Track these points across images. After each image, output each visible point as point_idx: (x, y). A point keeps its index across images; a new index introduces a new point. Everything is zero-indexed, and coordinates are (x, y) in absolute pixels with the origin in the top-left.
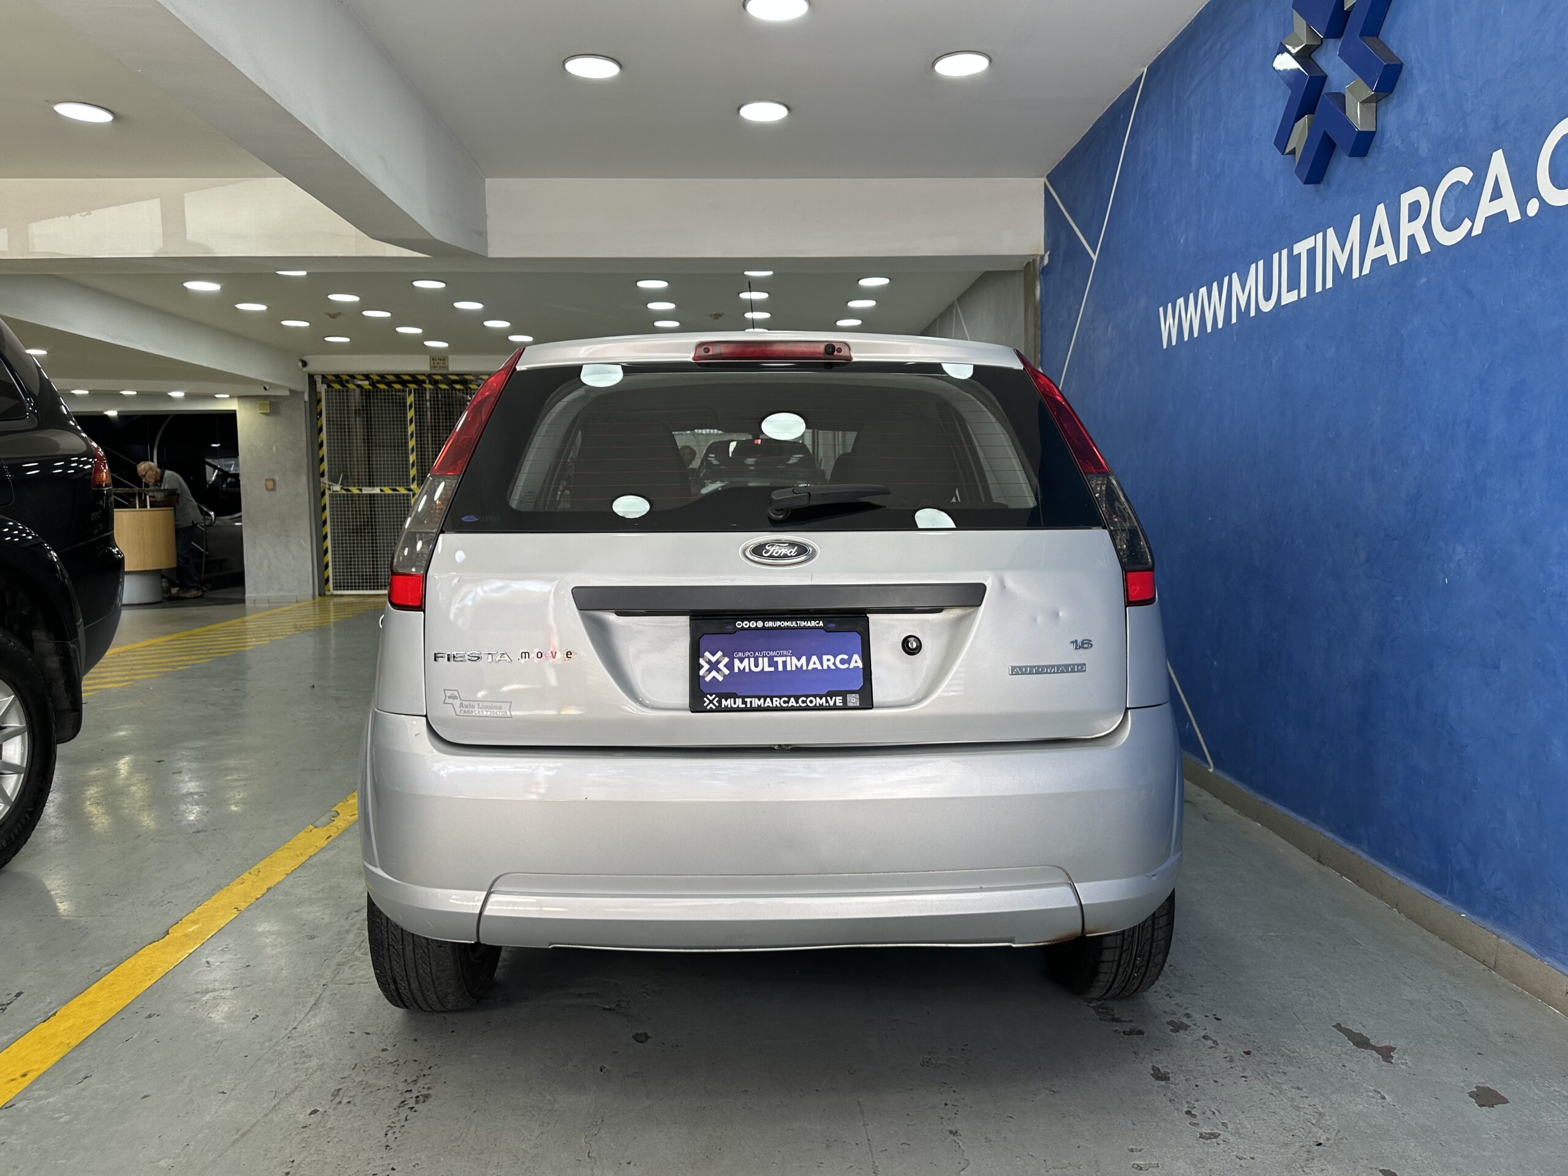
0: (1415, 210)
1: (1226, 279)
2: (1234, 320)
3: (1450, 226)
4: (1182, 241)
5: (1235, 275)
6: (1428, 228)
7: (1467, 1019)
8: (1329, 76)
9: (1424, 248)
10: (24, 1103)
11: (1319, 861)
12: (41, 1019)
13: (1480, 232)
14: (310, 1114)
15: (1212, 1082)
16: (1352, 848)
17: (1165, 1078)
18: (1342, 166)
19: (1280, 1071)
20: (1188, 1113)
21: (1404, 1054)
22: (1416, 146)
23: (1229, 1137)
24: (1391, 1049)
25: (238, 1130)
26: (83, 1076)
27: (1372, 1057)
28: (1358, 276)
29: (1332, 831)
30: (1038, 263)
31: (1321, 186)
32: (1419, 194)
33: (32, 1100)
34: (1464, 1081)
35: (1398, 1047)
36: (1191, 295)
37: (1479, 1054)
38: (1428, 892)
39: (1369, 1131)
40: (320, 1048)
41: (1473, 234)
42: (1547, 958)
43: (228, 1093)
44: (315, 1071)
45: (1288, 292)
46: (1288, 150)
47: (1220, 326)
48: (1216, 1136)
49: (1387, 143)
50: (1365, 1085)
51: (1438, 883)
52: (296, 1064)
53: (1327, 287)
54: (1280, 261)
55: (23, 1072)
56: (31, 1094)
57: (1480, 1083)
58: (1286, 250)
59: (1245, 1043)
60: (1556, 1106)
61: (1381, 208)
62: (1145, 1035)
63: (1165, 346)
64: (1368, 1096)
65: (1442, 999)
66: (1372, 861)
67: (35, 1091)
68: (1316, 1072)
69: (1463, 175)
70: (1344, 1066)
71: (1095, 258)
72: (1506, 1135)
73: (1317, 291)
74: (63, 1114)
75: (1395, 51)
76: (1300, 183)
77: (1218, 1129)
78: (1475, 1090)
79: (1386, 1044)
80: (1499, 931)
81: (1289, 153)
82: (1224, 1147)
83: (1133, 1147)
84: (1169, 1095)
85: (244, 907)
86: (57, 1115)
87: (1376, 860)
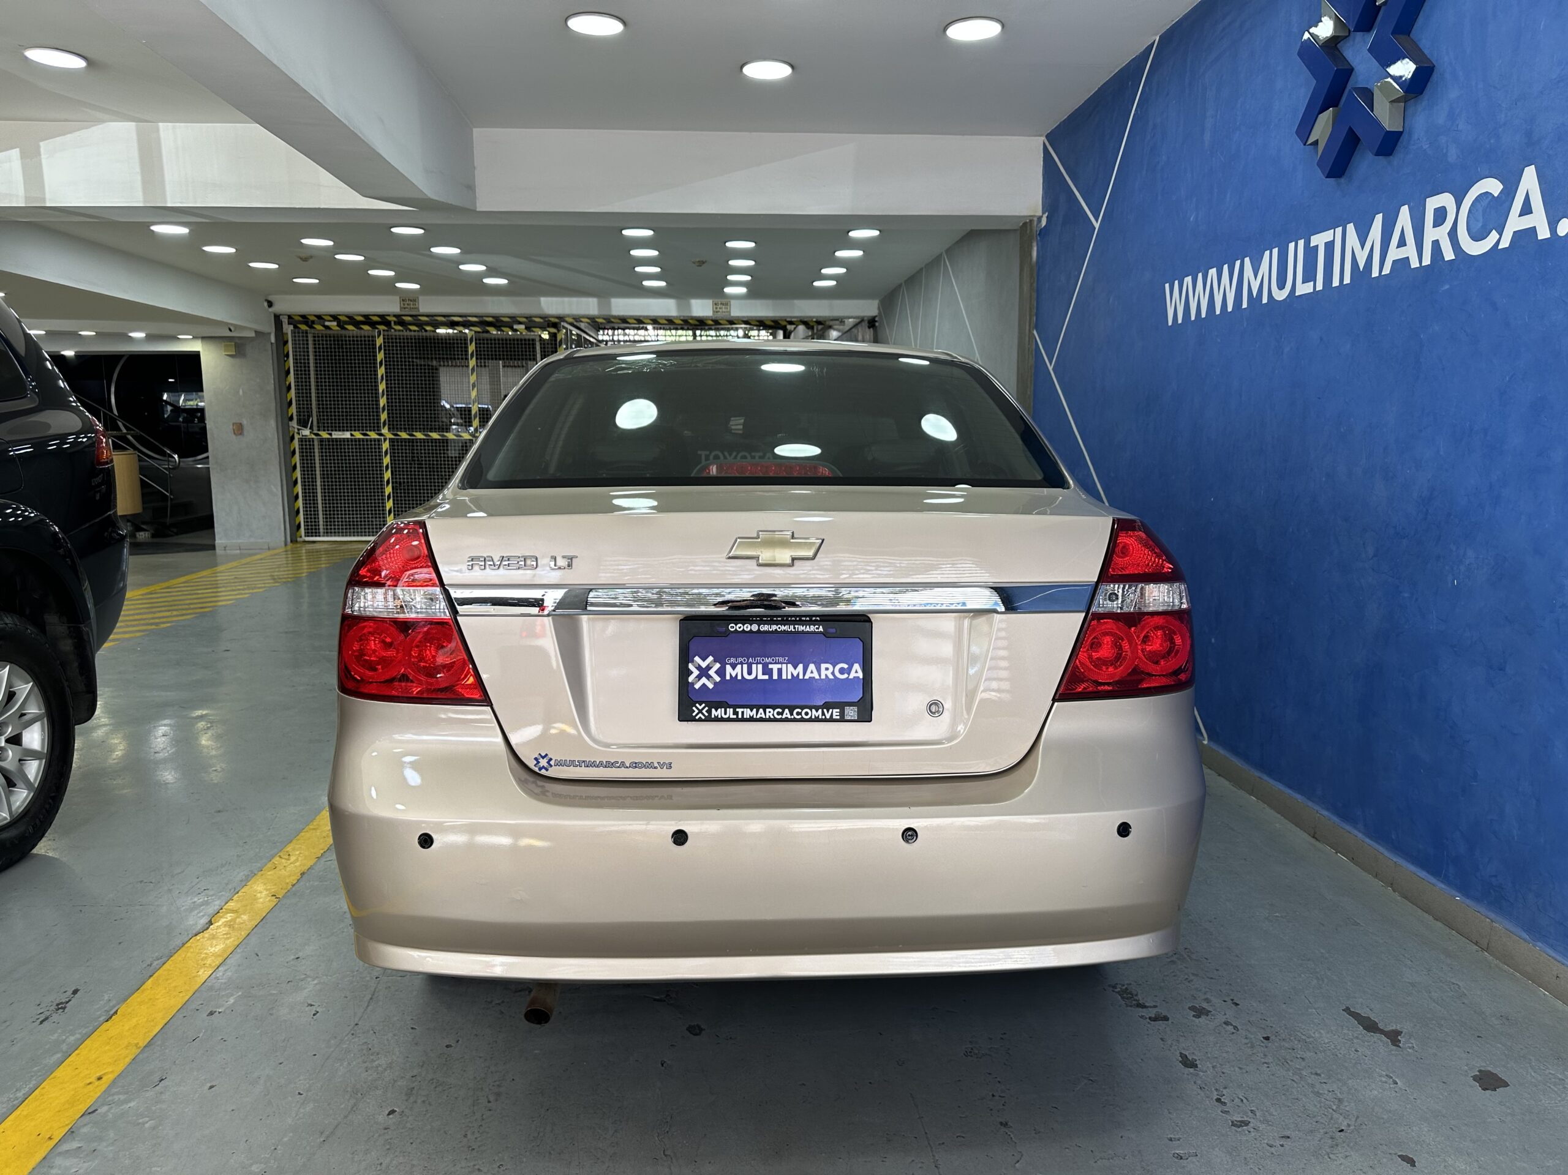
0: (1440, 215)
1: (1238, 263)
2: (1245, 305)
3: (1477, 236)
4: (1192, 219)
5: (1247, 260)
6: (1453, 234)
7: (1466, 1001)
8: (1356, 69)
9: (1449, 255)
10: (105, 1109)
11: (1314, 837)
12: (102, 1019)
13: (1507, 246)
14: (389, 1114)
15: (1237, 1069)
16: (1348, 827)
17: (1193, 1065)
18: (1365, 163)
19: (1299, 1056)
20: (1218, 1100)
21: (1410, 1038)
22: (1445, 151)
23: (1259, 1124)
24: (1398, 1033)
25: (322, 1133)
26: (158, 1079)
27: (1381, 1041)
28: (1377, 275)
29: (1328, 809)
30: (1035, 223)
31: (1342, 180)
32: (1446, 200)
33: (112, 1105)
34: (1467, 1065)
35: (1404, 1031)
36: (1200, 275)
37: (1478, 1037)
38: (1423, 874)
39: (1385, 1117)
40: (385, 1046)
41: (1500, 247)
42: (1539, 944)
43: (304, 1095)
44: (385, 1070)
45: (1303, 283)
46: (1310, 142)
47: (1230, 309)
48: (1247, 1124)
49: (1414, 145)
50: (1377, 1070)
51: (1433, 865)
52: (365, 1062)
53: (1345, 283)
54: (1296, 250)
55: (98, 1075)
56: (110, 1098)
57: (1482, 1066)
58: (1303, 241)
59: (1264, 1029)
60: (1553, 1090)
61: (1405, 211)
62: (1170, 1021)
63: (1170, 323)
64: (1381, 1081)
65: (1441, 981)
66: (1368, 840)
67: (113, 1095)
68: (1332, 1057)
69: (1493, 186)
70: (1357, 1051)
71: (1097, 225)
72: (1509, 1118)
73: (1333, 286)
74: (147, 1119)
75: (1426, 52)
76: (1319, 174)
77: (1247, 1116)
78: (1478, 1073)
79: (1394, 1028)
80: (1492, 915)
81: (1311, 144)
82: (1255, 1135)
83: (1172, 1136)
84: (1199, 1082)
85: (282, 895)
86: (141, 1121)
87: (1372, 840)
